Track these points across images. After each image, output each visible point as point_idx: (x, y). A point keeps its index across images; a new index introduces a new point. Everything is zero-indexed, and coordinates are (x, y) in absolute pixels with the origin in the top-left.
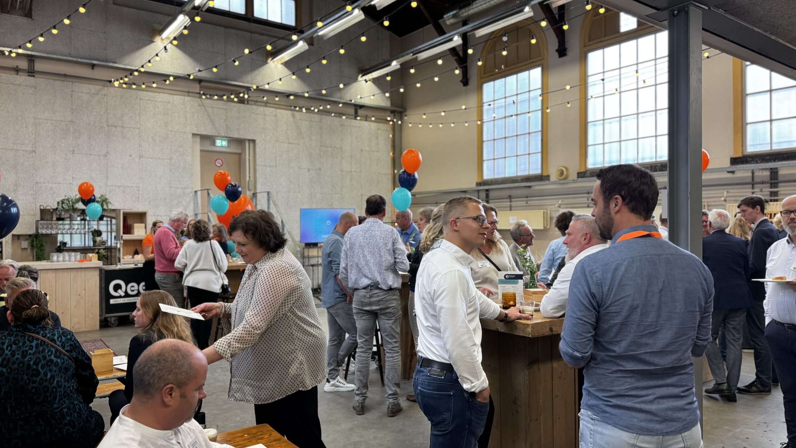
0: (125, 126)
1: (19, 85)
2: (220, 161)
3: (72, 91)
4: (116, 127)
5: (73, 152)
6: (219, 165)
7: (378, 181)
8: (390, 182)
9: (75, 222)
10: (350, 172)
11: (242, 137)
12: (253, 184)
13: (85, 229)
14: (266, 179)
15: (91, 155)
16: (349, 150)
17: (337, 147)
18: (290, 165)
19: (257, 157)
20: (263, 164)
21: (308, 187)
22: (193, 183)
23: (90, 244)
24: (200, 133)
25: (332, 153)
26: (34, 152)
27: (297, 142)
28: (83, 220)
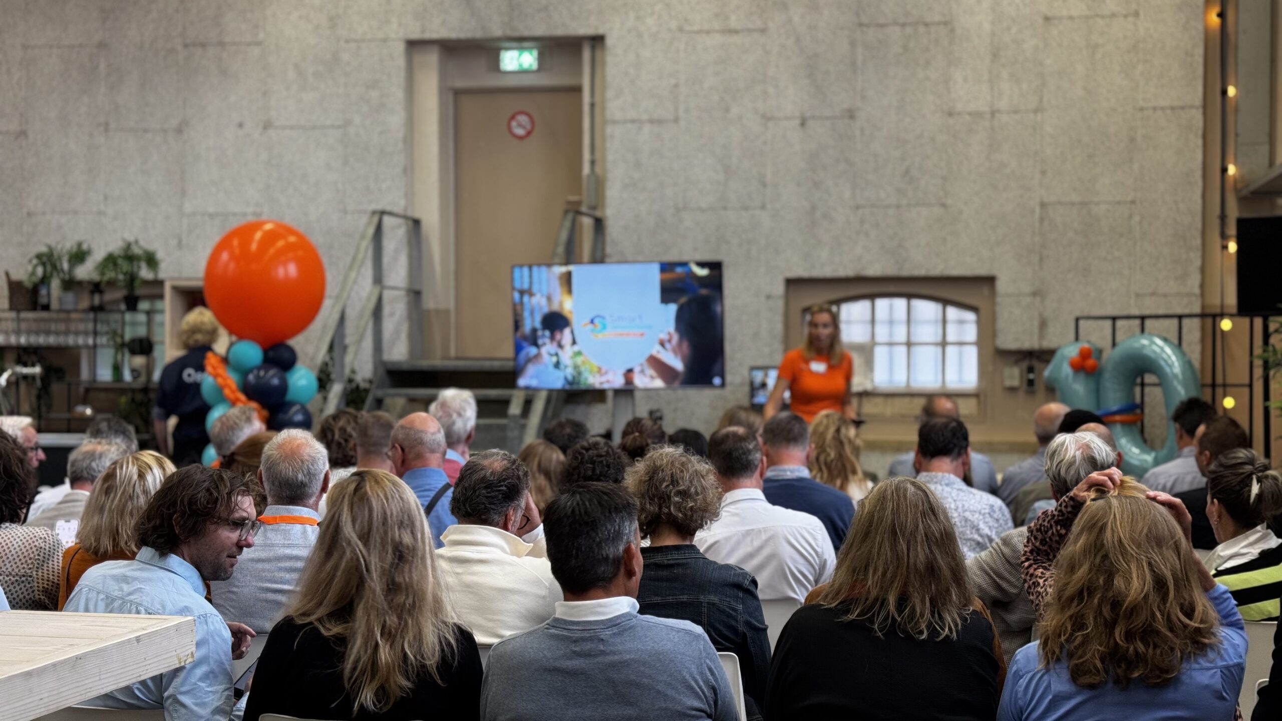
0: (228, 40)
2: (523, 119)
5: (106, 126)
6: (520, 132)
7: (1132, 140)
8: (1200, 142)
9: (74, 316)
10: (988, 116)
11: (560, 32)
12: (599, 184)
13: (95, 333)
14: (638, 164)
15: (146, 131)
16: (987, 27)
17: (928, 20)
18: (727, 110)
19: (610, 94)
20: (632, 114)
21: (799, 185)
22: (410, 194)
23: (105, 374)
24: (428, 36)
25: (905, 48)
26: (23, 134)
27: (759, 24)
28: (94, 309)
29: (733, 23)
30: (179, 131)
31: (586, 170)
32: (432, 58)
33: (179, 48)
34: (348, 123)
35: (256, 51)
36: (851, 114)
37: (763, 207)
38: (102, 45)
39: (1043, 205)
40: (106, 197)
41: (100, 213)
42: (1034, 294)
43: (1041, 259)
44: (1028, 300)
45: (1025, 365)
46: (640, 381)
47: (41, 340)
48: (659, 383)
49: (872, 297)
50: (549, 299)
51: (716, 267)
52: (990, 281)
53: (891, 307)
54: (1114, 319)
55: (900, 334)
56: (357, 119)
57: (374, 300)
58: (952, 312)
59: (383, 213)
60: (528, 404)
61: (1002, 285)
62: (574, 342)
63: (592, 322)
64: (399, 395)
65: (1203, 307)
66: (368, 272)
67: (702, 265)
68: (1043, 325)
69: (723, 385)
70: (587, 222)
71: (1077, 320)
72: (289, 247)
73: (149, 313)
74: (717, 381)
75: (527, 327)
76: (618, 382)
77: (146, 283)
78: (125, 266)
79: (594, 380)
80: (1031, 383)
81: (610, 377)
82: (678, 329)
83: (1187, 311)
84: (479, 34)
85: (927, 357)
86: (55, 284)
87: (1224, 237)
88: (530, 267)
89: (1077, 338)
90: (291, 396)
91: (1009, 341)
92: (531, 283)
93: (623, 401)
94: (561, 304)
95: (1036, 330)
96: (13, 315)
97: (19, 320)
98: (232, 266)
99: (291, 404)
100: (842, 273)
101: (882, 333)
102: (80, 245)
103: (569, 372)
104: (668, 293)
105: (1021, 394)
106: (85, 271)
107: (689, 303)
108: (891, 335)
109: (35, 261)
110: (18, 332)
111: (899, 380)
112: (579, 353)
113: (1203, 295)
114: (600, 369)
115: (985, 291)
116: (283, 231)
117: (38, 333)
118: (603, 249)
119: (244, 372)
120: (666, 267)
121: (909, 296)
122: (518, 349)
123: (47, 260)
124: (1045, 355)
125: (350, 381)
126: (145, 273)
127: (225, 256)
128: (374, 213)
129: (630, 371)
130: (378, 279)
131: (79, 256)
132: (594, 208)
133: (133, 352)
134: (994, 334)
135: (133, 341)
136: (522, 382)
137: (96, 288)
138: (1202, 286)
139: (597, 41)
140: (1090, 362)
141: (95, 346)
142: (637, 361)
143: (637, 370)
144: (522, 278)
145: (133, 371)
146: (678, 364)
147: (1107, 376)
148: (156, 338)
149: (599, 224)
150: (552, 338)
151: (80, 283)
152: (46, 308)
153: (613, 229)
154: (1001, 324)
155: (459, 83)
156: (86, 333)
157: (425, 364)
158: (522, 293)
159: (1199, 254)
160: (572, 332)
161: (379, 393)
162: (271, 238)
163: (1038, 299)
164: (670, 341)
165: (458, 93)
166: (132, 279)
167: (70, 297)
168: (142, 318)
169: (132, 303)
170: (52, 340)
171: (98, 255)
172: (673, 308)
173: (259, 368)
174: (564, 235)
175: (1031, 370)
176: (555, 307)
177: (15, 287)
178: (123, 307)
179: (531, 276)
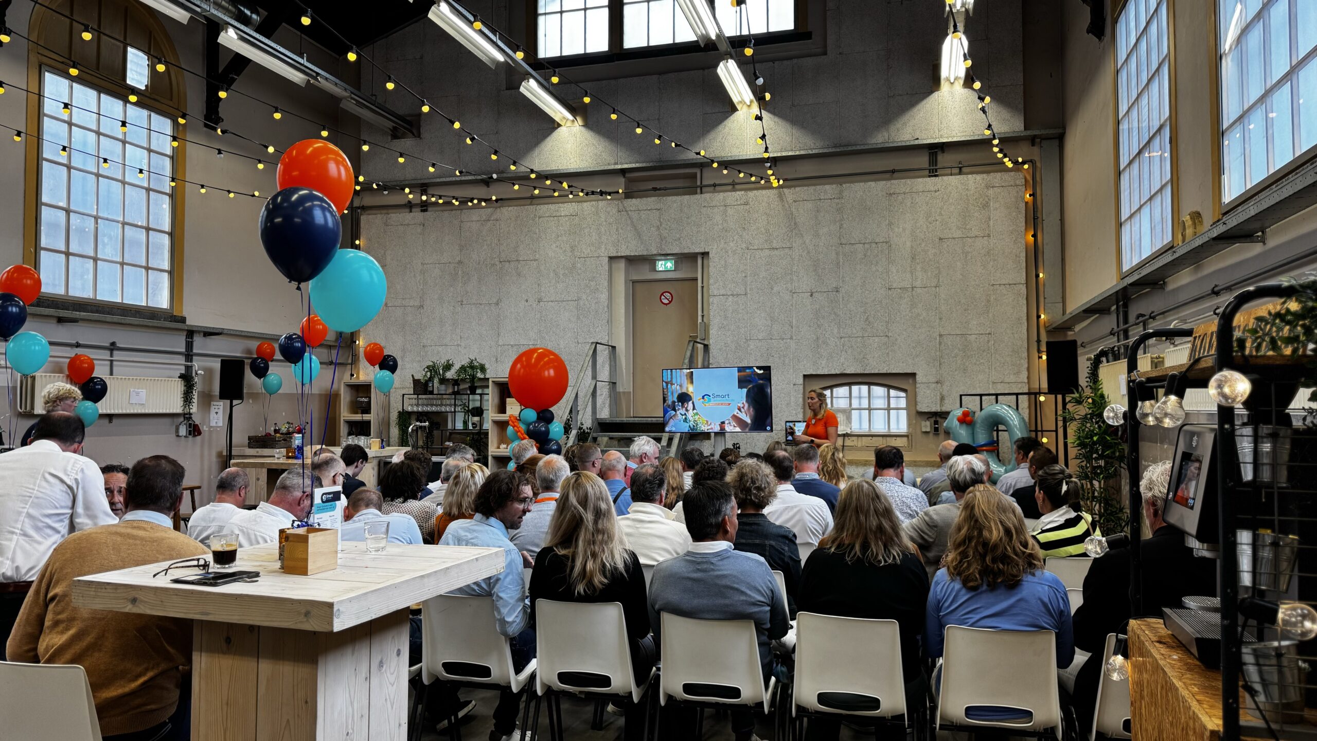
0: (521, 259)
1: (408, 225)
2: (667, 295)
3: (462, 222)
4: (509, 262)
5: (462, 302)
6: (666, 301)
7: (988, 301)
8: (1025, 302)
9: (445, 396)
10: (910, 289)
11: (686, 251)
12: (706, 328)
13: (455, 405)
14: (726, 318)
15: (481, 304)
16: (908, 244)
17: (877, 241)
18: (772, 289)
19: (711, 281)
20: (722, 292)
21: (810, 326)
22: (610, 334)
23: (459, 426)
24: (619, 254)
25: (865, 255)
26: (422, 306)
27: (788, 245)
28: (455, 393)
29: (774, 245)
30: (497, 304)
31: (700, 320)
32: (622, 265)
33: (497, 263)
34: (579, 299)
35: (535, 263)
36: (837, 290)
37: (791, 338)
38: (460, 262)
39: (941, 336)
40: (461, 338)
41: (458, 345)
42: (937, 383)
43: (940, 364)
44: (934, 385)
45: (933, 420)
46: (728, 428)
47: (429, 409)
48: (738, 429)
49: (850, 384)
50: (681, 386)
51: (767, 369)
52: (913, 375)
53: (860, 389)
54: (981, 395)
55: (865, 403)
56: (584, 297)
57: (592, 387)
58: (893, 392)
59: (597, 343)
60: (670, 440)
61: (919, 378)
62: (694, 409)
63: (703, 397)
64: (605, 436)
65: (1029, 389)
66: (589, 373)
67: (759, 368)
68: (942, 398)
69: (772, 430)
70: (700, 346)
71: (961, 396)
72: (550, 361)
73: (481, 395)
74: (768, 428)
75: (669, 402)
76: (717, 429)
77: (480, 379)
78: (470, 371)
79: (705, 428)
80: (936, 430)
81: (712, 426)
82: (747, 401)
83: (1020, 391)
84: (645, 253)
85: (879, 417)
86: (436, 381)
87: (1039, 351)
88: (671, 370)
89: (961, 406)
90: (551, 436)
91: (923, 408)
92: (672, 378)
93: (719, 438)
94: (687, 388)
95: (939, 402)
96: (416, 396)
97: (418, 399)
98: (522, 370)
99: (551, 440)
100: (833, 372)
101: (855, 404)
102: (448, 361)
103: (692, 424)
104: (742, 383)
105: (931, 435)
106: (450, 375)
107: (753, 387)
108: (860, 404)
109: (426, 370)
110: (418, 405)
111: (865, 429)
112: (697, 414)
113: (1029, 383)
114: (707, 421)
115: (911, 381)
116: (547, 353)
117: (427, 405)
118: (709, 361)
119: (528, 424)
120: (741, 369)
121: (869, 384)
122: (665, 412)
123: (432, 369)
124: (944, 415)
125: (580, 428)
126: (480, 375)
127: (519, 366)
128: (592, 343)
129: (723, 423)
130: (594, 377)
131: (448, 367)
132: (704, 339)
133: (474, 415)
134: (916, 404)
135: (473, 408)
136: (667, 429)
137: (456, 382)
138: (1028, 378)
139: (705, 255)
140: (968, 419)
141: (455, 412)
142: (727, 418)
143: (727, 422)
144: (667, 376)
145: (473, 424)
146: (749, 421)
147: (978, 425)
148: (484, 408)
149: (706, 347)
150: (683, 406)
151: (448, 380)
152: (432, 393)
153: (713, 350)
154: (919, 399)
155: (635, 278)
156: (450, 405)
157: (618, 420)
158: (667, 383)
159: (1027, 360)
160: (693, 403)
161: (595, 435)
162: (542, 356)
163: (939, 385)
164: (743, 408)
165: (634, 282)
166: (473, 377)
167: (443, 387)
168: (478, 397)
169: (473, 390)
170: (434, 409)
171: (457, 367)
172: (745, 390)
173: (535, 422)
174: (688, 354)
175: (936, 422)
176: (684, 390)
177: (416, 382)
178: (469, 392)
179: (672, 374)
